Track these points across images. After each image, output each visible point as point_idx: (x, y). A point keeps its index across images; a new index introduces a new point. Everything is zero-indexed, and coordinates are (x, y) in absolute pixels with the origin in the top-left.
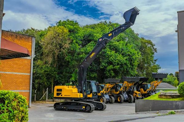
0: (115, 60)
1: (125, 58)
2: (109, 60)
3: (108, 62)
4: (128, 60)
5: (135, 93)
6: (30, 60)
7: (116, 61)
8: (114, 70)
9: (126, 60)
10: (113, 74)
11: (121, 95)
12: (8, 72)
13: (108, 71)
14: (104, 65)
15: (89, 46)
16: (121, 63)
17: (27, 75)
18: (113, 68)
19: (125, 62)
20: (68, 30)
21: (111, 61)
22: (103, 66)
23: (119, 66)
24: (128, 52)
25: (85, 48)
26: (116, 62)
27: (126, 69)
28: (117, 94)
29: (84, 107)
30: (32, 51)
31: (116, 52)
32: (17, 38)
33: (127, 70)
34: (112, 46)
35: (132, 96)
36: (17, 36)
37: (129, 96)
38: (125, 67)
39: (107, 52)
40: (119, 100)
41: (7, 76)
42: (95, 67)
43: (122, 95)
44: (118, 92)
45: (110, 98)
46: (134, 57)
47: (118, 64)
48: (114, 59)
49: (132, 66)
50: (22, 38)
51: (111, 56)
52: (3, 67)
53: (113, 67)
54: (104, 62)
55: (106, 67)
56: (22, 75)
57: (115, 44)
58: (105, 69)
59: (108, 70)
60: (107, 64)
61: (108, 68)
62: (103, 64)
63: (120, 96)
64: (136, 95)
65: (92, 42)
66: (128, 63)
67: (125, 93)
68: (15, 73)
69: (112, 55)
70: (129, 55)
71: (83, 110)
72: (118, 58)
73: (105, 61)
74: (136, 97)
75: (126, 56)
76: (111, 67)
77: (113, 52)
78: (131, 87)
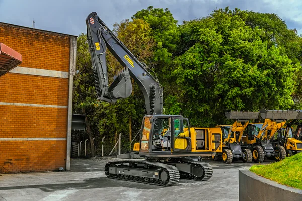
0: (245, 77)
1: (265, 72)
2: (232, 78)
3: (229, 81)
4: (272, 76)
5: (291, 143)
6: (66, 80)
7: (246, 79)
8: (243, 98)
9: (268, 75)
10: (241, 105)
11: (259, 147)
12: (21, 102)
13: (230, 99)
14: (221, 88)
15: (190, 52)
16: (257, 82)
17: (62, 109)
18: (240, 92)
19: (265, 80)
20: (148, 25)
21: (235, 80)
22: (219, 91)
23: (252, 89)
24: (272, 61)
25: (182, 57)
26: (246, 82)
27: (269, 95)
28: (251, 145)
29: (156, 174)
30: (70, 63)
31: (246, 62)
32: (38, 38)
33: (271, 97)
34: (237, 50)
35: (282, 148)
36: (38, 34)
37: (275, 148)
38: (266, 90)
39: (227, 63)
40: (256, 156)
41: (18, 110)
42: (206, 92)
43: (261, 146)
44: (254, 141)
45: (244, 151)
46: (284, 70)
47: (250, 85)
48: (242, 75)
49: (281, 89)
50: (50, 38)
51: (235, 69)
52: (11, 94)
53: (241, 90)
54: (222, 82)
55: (226, 92)
56: (51, 108)
57: (244, 47)
58: (225, 95)
59: (229, 97)
60: (227, 86)
61: (230, 93)
62: (220, 86)
63: (257, 149)
64: (292, 146)
65: (196, 45)
66: (273, 83)
67: (268, 142)
68: (35, 105)
69: (237, 67)
70: (273, 66)
71: (154, 179)
72: (250, 73)
73: (223, 80)
74: (292, 151)
75: (269, 68)
76: (235, 91)
77: (240, 62)
78: (279, 131)
